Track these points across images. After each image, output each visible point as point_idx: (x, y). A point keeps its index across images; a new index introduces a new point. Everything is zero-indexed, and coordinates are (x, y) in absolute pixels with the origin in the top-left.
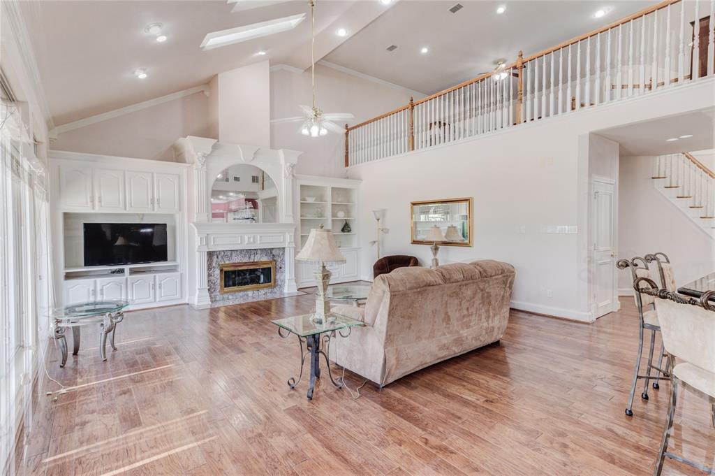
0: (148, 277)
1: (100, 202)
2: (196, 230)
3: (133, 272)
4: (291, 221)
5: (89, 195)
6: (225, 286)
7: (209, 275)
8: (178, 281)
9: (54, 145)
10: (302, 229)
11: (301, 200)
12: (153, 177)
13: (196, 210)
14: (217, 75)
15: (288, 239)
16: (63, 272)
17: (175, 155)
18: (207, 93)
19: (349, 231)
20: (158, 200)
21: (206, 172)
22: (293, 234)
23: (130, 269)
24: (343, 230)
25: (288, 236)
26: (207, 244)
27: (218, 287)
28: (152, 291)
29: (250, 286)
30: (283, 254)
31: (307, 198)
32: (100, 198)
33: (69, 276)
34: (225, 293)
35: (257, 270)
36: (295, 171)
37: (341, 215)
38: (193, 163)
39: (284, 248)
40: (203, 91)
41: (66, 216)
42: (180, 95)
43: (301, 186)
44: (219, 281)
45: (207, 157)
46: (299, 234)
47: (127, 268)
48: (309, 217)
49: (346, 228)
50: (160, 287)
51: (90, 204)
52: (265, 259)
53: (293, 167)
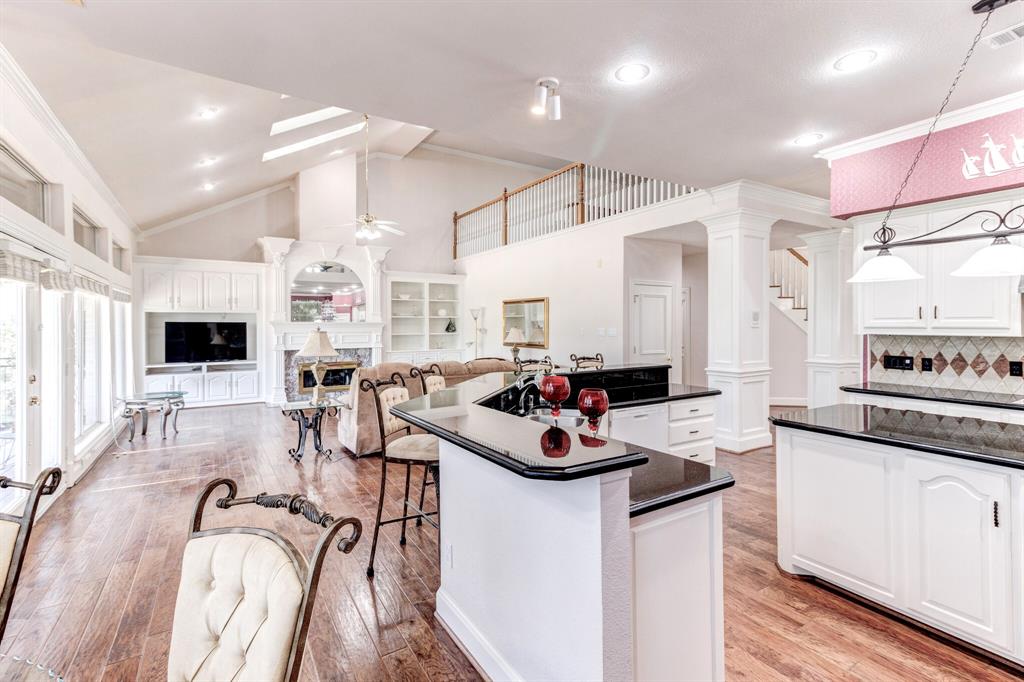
0: (226, 374)
1: (179, 302)
2: (273, 329)
3: (210, 369)
4: (378, 319)
5: (169, 295)
6: (305, 386)
7: (287, 375)
8: (255, 379)
9: (141, 250)
10: (393, 328)
11: (393, 297)
12: (231, 279)
13: (274, 309)
14: (298, 174)
15: (374, 340)
16: (145, 367)
17: (256, 255)
18: (292, 189)
19: (454, 331)
20: (236, 299)
21: (285, 271)
22: (380, 334)
23: (208, 366)
24: (448, 329)
25: (374, 336)
26: (284, 343)
27: (297, 388)
28: (228, 389)
29: (334, 387)
30: (370, 355)
31: (401, 296)
32: (179, 298)
33: (150, 372)
34: (305, 393)
35: (342, 370)
36: (384, 266)
37: (443, 313)
38: (272, 262)
39: (370, 349)
40: (289, 187)
41: (150, 316)
42: (264, 192)
43: (393, 283)
44: (297, 381)
45: (285, 256)
46: (389, 334)
47: (204, 365)
48: (402, 316)
49: (450, 328)
50: (237, 385)
51: (169, 304)
52: (348, 359)
53: (381, 263)
